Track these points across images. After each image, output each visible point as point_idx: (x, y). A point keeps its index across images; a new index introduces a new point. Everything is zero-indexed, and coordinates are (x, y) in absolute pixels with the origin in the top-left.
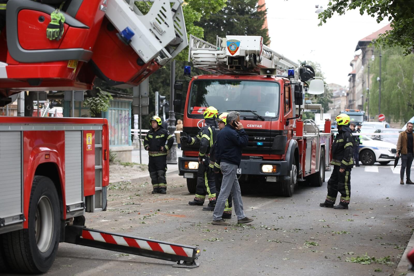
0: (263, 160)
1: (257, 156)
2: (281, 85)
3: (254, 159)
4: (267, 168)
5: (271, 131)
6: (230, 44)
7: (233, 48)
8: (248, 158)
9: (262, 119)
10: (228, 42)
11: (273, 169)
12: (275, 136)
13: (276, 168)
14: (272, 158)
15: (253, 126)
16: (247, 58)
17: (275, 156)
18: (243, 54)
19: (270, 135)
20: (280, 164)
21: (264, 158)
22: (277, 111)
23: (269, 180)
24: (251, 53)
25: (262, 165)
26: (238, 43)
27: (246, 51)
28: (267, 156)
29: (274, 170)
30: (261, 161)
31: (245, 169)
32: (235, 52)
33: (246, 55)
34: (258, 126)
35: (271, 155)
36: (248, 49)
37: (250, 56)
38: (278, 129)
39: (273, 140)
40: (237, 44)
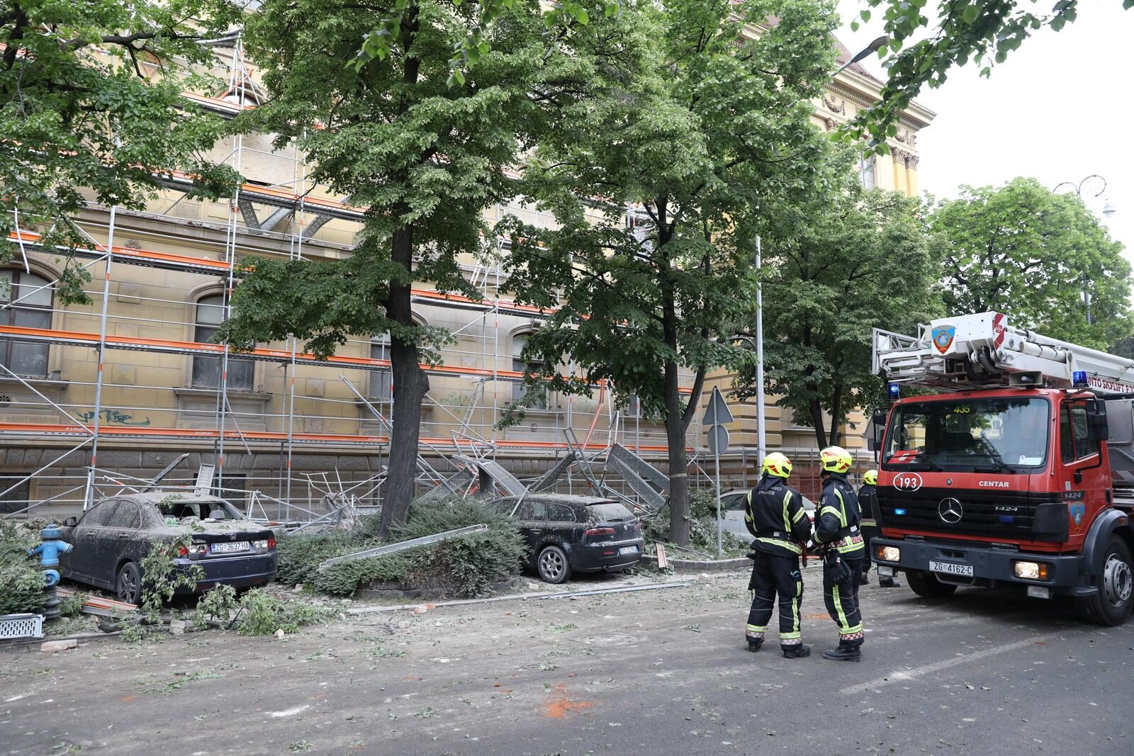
0: (1021, 551)
1: (1006, 543)
2: (1053, 403)
3: (1000, 549)
4: (1028, 570)
5: (1028, 494)
6: (938, 333)
7: (943, 340)
8: (988, 546)
9: (1012, 470)
10: (934, 331)
11: (1040, 570)
12: (1037, 503)
13: (1047, 570)
14: (1038, 549)
15: (991, 484)
16: (974, 357)
17: (1044, 544)
18: (964, 350)
19: (1028, 503)
20: (1055, 563)
21: (1021, 548)
22: (1043, 453)
23: (1033, 592)
24: (979, 345)
25: (1014, 561)
26: (952, 329)
27: (968, 343)
28: (1026, 544)
29: (1043, 573)
30: (1013, 553)
31: (981, 567)
32: (948, 347)
33: (971, 352)
34: (1001, 484)
35: (1036, 543)
36: (971, 339)
37: (979, 352)
38: (1047, 490)
39: (1032, 513)
40: (949, 332)
